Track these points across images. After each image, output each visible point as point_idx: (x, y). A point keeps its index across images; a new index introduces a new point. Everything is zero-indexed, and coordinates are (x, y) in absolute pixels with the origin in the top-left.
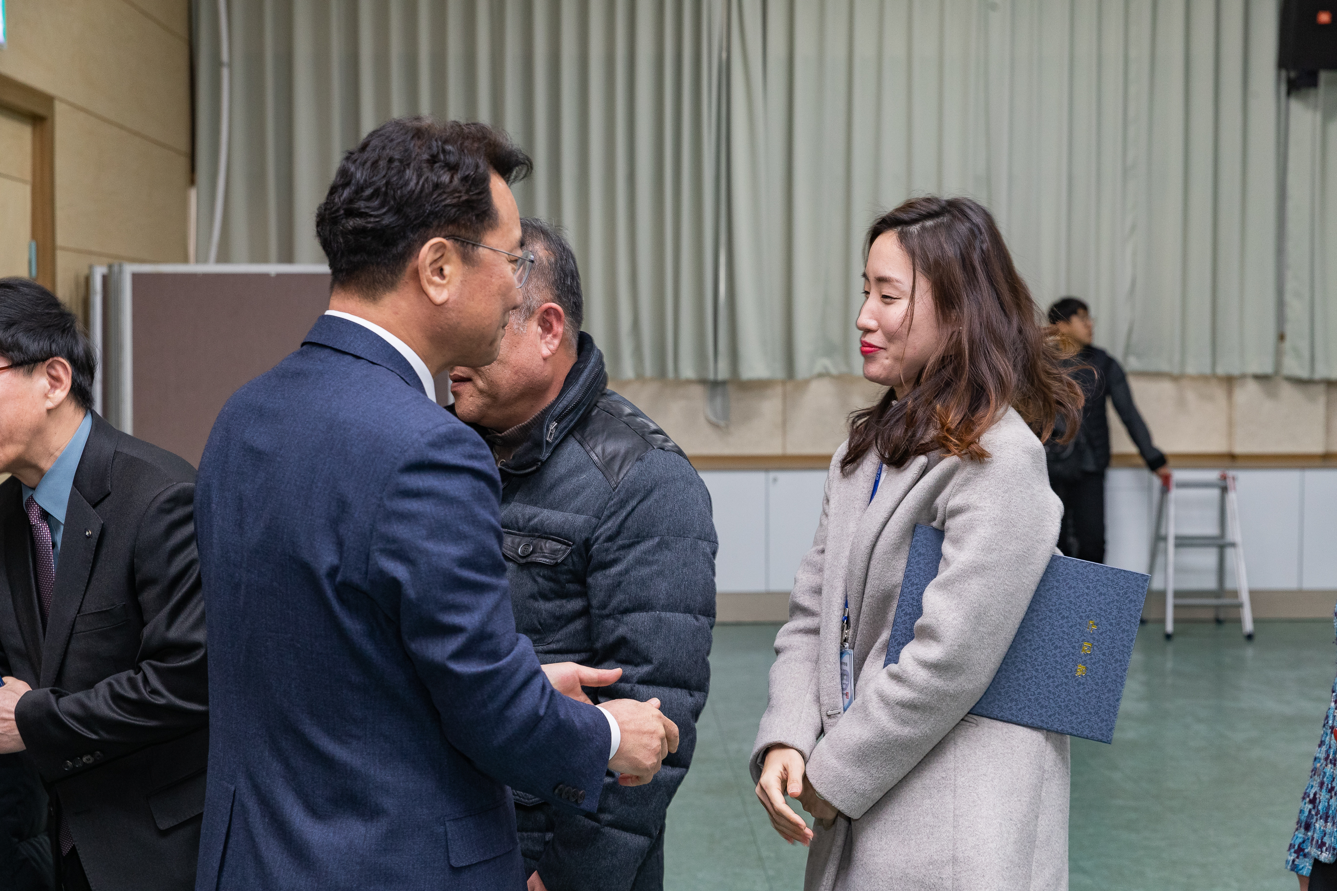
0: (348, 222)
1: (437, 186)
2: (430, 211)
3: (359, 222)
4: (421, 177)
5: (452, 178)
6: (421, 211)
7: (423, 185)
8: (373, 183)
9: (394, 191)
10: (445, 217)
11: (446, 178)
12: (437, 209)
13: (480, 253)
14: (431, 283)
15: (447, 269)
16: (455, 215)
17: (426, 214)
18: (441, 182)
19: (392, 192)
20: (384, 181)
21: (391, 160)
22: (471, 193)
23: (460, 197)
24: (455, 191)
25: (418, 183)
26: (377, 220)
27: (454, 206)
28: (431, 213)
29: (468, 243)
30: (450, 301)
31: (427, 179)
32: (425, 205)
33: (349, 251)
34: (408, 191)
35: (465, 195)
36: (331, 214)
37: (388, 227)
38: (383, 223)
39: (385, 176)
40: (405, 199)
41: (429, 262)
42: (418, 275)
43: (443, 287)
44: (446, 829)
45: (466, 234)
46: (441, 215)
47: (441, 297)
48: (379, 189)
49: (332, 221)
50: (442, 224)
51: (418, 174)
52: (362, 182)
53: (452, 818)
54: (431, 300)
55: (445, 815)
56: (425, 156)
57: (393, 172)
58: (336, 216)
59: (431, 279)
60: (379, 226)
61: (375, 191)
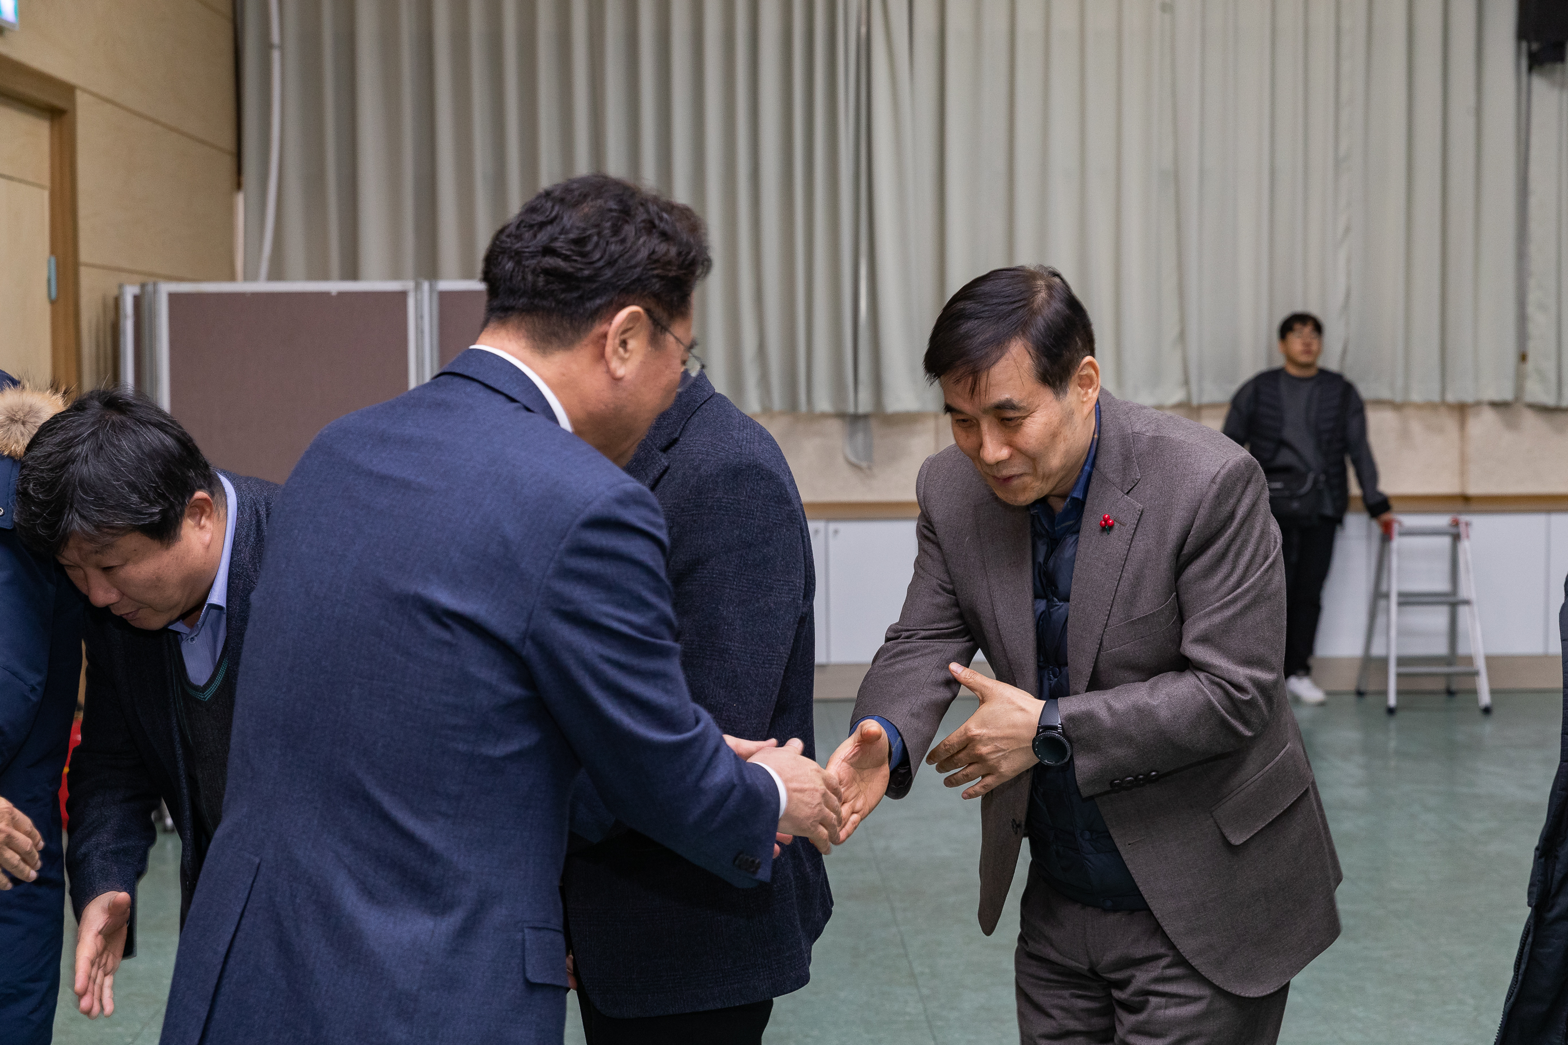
0: (547, 261)
1: (654, 252)
2: (638, 277)
3: (561, 263)
4: (640, 238)
5: (668, 250)
6: (630, 273)
7: (640, 247)
8: (585, 230)
9: (607, 243)
10: (650, 287)
11: (662, 248)
12: (644, 277)
13: (666, 338)
14: (614, 352)
15: (632, 344)
16: (660, 289)
17: (632, 279)
18: (657, 252)
19: (605, 245)
20: (599, 230)
21: (611, 210)
22: (680, 271)
23: (670, 271)
24: (669, 263)
25: (634, 243)
26: (582, 267)
27: (662, 278)
28: (639, 279)
29: (658, 324)
30: (625, 379)
31: (644, 242)
33: (536, 293)
34: (622, 248)
35: (675, 271)
36: (522, 247)
37: (590, 279)
38: (586, 272)
39: (597, 226)
40: (617, 256)
41: (621, 330)
42: (603, 341)
43: (623, 360)
44: (524, 936)
45: (660, 313)
46: (646, 285)
47: (621, 371)
48: (590, 237)
49: (518, 256)
50: (646, 293)
51: (636, 234)
52: (568, 226)
53: (531, 925)
54: (609, 372)
55: (525, 921)
56: (645, 216)
57: (608, 224)
58: (524, 252)
59: (616, 349)
60: (580, 275)
61: (584, 238)
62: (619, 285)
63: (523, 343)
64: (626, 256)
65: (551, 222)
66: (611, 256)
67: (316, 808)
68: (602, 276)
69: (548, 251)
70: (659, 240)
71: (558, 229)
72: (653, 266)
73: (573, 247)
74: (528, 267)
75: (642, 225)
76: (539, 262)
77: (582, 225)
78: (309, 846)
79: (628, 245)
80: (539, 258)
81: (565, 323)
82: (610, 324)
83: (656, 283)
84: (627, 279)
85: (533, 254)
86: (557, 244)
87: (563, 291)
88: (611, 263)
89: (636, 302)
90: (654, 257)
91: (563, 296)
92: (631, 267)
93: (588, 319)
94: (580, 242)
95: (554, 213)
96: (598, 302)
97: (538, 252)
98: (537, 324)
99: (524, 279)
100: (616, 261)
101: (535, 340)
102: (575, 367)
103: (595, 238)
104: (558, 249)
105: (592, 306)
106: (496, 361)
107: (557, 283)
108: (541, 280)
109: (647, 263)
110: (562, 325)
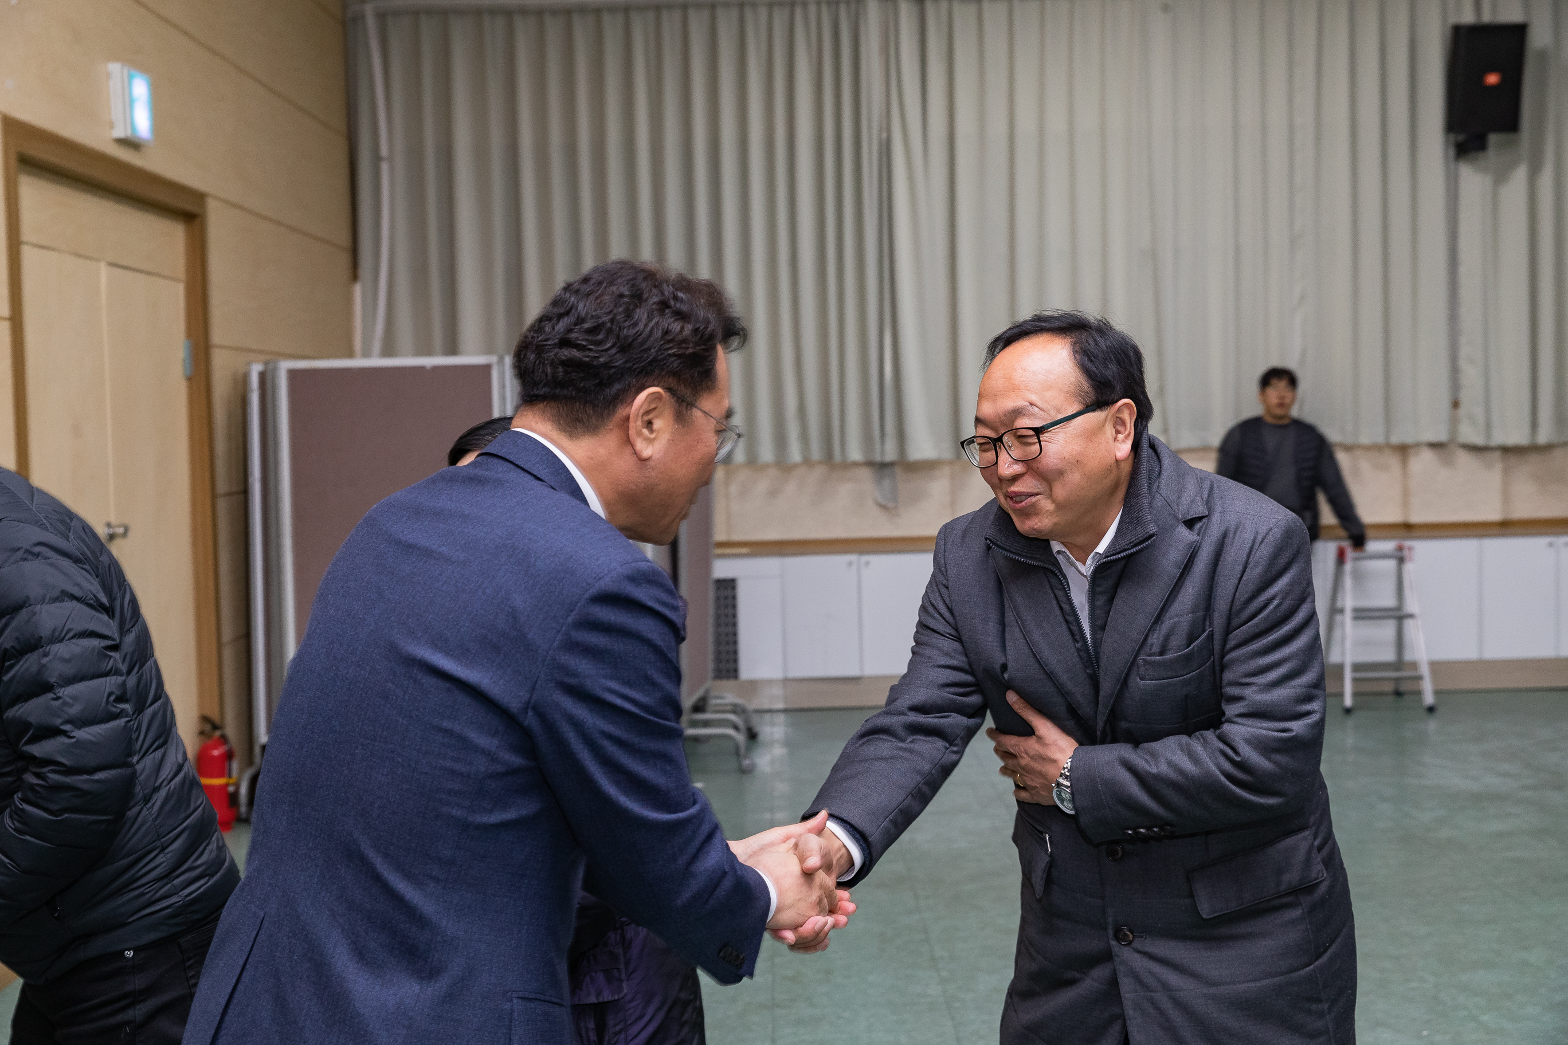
0: (563, 352)
1: (666, 332)
2: (654, 358)
3: (575, 353)
4: (652, 320)
5: (682, 328)
6: (646, 356)
7: (653, 328)
8: (600, 318)
9: (620, 327)
10: (668, 367)
11: (676, 327)
12: (660, 357)
13: (693, 413)
14: (639, 434)
15: (657, 424)
16: (678, 367)
17: (649, 360)
18: (671, 331)
19: (617, 330)
20: (612, 316)
21: (621, 296)
22: (698, 348)
23: (688, 348)
24: (685, 341)
25: (646, 325)
26: (597, 355)
27: (679, 356)
28: (655, 360)
29: (683, 401)
30: (653, 458)
31: (656, 324)
32: (650, 350)
33: (556, 383)
34: (634, 332)
35: (692, 348)
36: (540, 341)
37: (606, 366)
38: (602, 360)
39: (611, 312)
40: (630, 341)
41: (642, 411)
42: (627, 424)
43: (650, 441)
44: (512, 1005)
45: (684, 391)
46: (664, 364)
47: (647, 451)
48: (603, 323)
49: (540, 349)
50: (663, 373)
51: (648, 316)
52: (583, 314)
53: (520, 995)
54: (635, 454)
55: (514, 991)
56: (656, 299)
57: (621, 309)
58: (546, 345)
59: (641, 430)
60: (595, 363)
61: (599, 325)
62: (634, 370)
64: (640, 339)
65: (567, 313)
66: (625, 340)
69: (565, 343)
70: (673, 319)
71: (573, 320)
72: (668, 346)
73: (587, 337)
74: (548, 359)
75: (654, 307)
76: (555, 355)
77: (598, 314)
79: (642, 327)
80: (556, 350)
81: (587, 409)
82: (631, 407)
83: (675, 361)
84: (643, 362)
85: (550, 347)
86: (574, 335)
87: (582, 380)
88: (625, 348)
89: (656, 383)
90: (669, 336)
91: (582, 384)
92: (646, 350)
93: (609, 406)
94: (594, 330)
95: (570, 304)
96: (617, 386)
97: (555, 344)
98: (561, 410)
99: (545, 370)
100: (629, 346)
101: (560, 424)
102: (603, 450)
103: (609, 325)
104: (573, 340)
107: (574, 372)
108: (561, 369)
109: (662, 342)
110: (586, 411)
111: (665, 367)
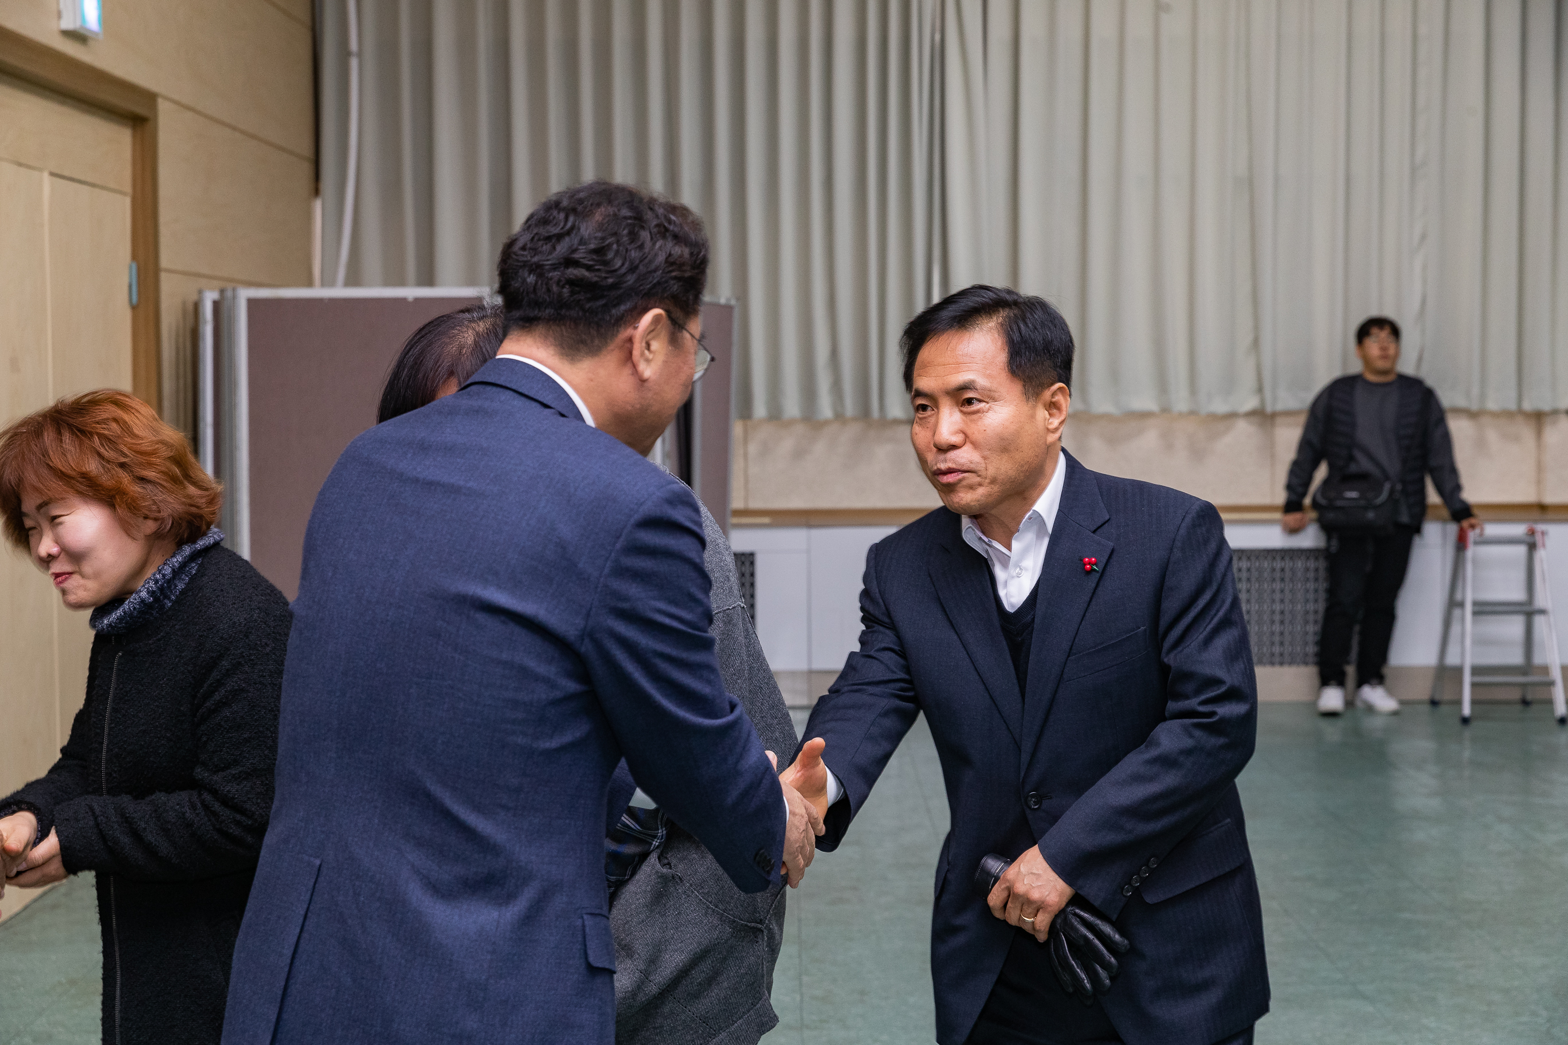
0: (568, 272)
1: (670, 255)
2: (658, 280)
3: (584, 273)
4: (656, 243)
5: (682, 251)
6: (650, 278)
8: (603, 239)
9: (627, 250)
10: (671, 288)
11: (676, 250)
12: (664, 280)
14: (639, 353)
15: (655, 345)
16: (676, 290)
17: (653, 283)
18: (673, 255)
19: (624, 252)
21: (625, 218)
22: (694, 271)
23: (685, 272)
24: (683, 264)
26: (605, 275)
27: (679, 279)
28: (659, 283)
29: (677, 323)
30: (652, 380)
31: (660, 247)
33: (561, 305)
34: (641, 254)
35: (689, 271)
36: (541, 260)
37: (614, 286)
38: (610, 281)
39: (615, 234)
40: (637, 262)
41: (646, 333)
42: (628, 345)
43: (649, 361)
44: (583, 922)
45: (678, 313)
46: (666, 288)
47: (647, 372)
48: (610, 245)
49: (539, 269)
50: (667, 295)
51: (652, 238)
52: (586, 236)
53: (589, 911)
54: (637, 373)
55: (583, 908)
56: (656, 221)
57: (626, 232)
58: (548, 265)
59: (644, 351)
60: (604, 283)
61: (603, 247)
62: (641, 291)
63: (552, 352)
64: (646, 261)
65: (568, 233)
66: (631, 262)
67: (376, 807)
68: (625, 282)
71: (576, 241)
72: (671, 269)
73: (594, 257)
74: (551, 279)
75: (656, 229)
76: (563, 274)
77: (599, 234)
78: (371, 844)
79: (646, 251)
81: (590, 330)
82: (636, 328)
83: (678, 284)
84: (647, 285)
85: (556, 266)
86: (578, 255)
87: (589, 300)
88: (633, 269)
89: (657, 304)
90: (671, 260)
91: (588, 306)
92: (650, 272)
93: (614, 325)
94: (600, 251)
95: (572, 224)
96: (623, 308)
97: (560, 264)
98: (564, 332)
99: (549, 290)
100: (637, 267)
101: (564, 348)
102: (602, 372)
103: (615, 246)
104: (581, 260)
105: (618, 313)
106: (527, 369)
107: (582, 293)
108: (566, 291)
109: (665, 266)
110: (590, 332)
111: (668, 288)
